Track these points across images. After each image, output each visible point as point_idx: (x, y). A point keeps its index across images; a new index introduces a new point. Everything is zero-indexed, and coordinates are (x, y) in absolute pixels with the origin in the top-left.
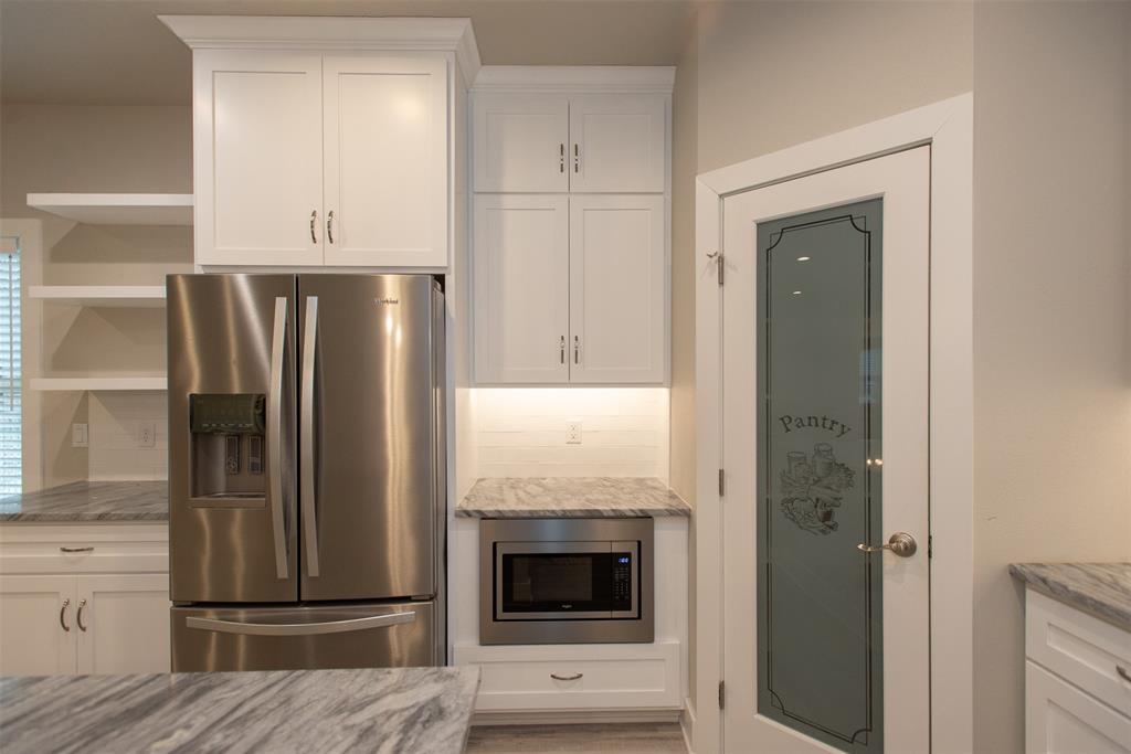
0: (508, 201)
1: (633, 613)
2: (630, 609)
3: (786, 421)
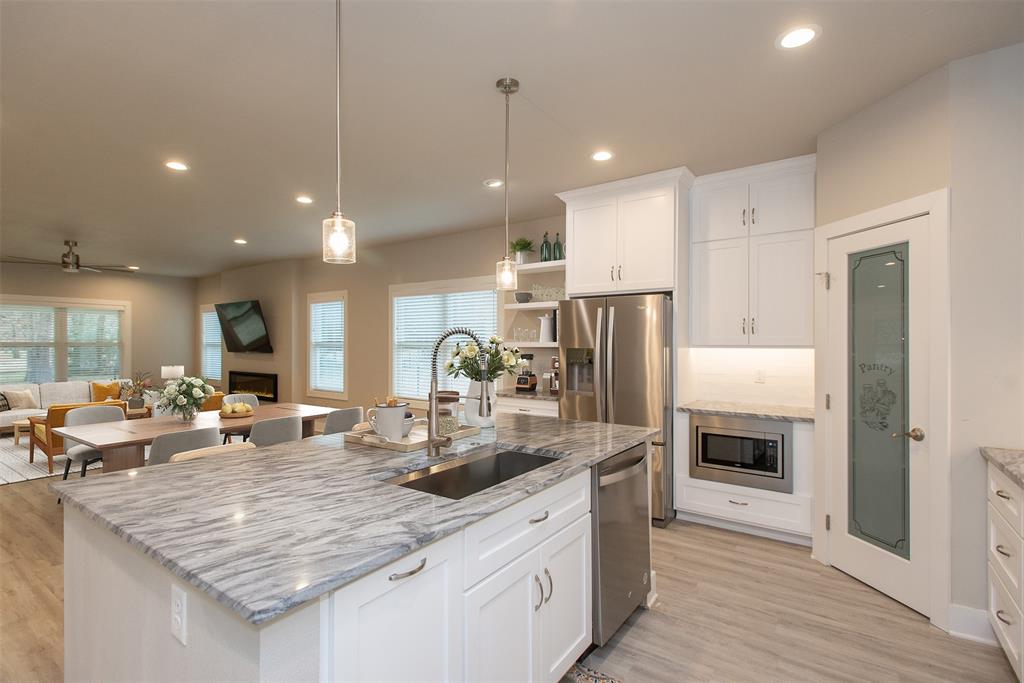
0: (711, 245)
1: (779, 474)
2: (776, 472)
3: (862, 366)
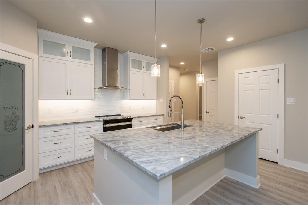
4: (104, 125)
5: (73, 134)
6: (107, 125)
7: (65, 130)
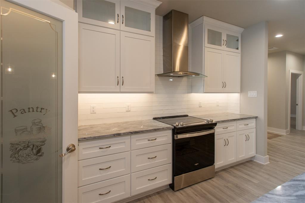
4: (175, 136)
5: (129, 151)
6: (180, 136)
7: (118, 145)
